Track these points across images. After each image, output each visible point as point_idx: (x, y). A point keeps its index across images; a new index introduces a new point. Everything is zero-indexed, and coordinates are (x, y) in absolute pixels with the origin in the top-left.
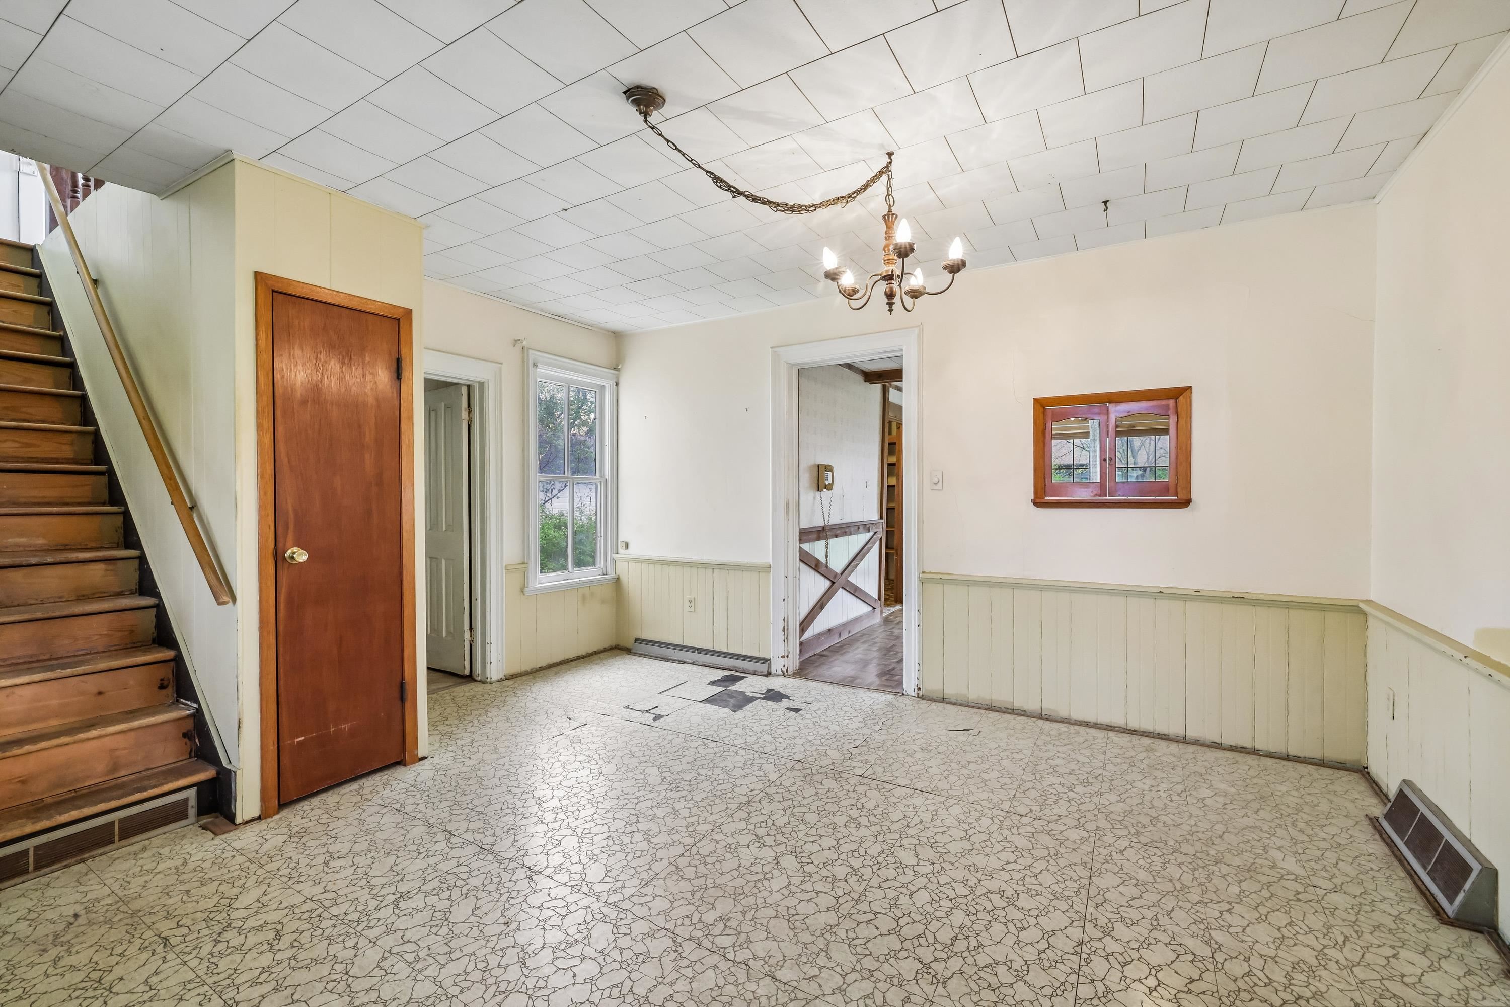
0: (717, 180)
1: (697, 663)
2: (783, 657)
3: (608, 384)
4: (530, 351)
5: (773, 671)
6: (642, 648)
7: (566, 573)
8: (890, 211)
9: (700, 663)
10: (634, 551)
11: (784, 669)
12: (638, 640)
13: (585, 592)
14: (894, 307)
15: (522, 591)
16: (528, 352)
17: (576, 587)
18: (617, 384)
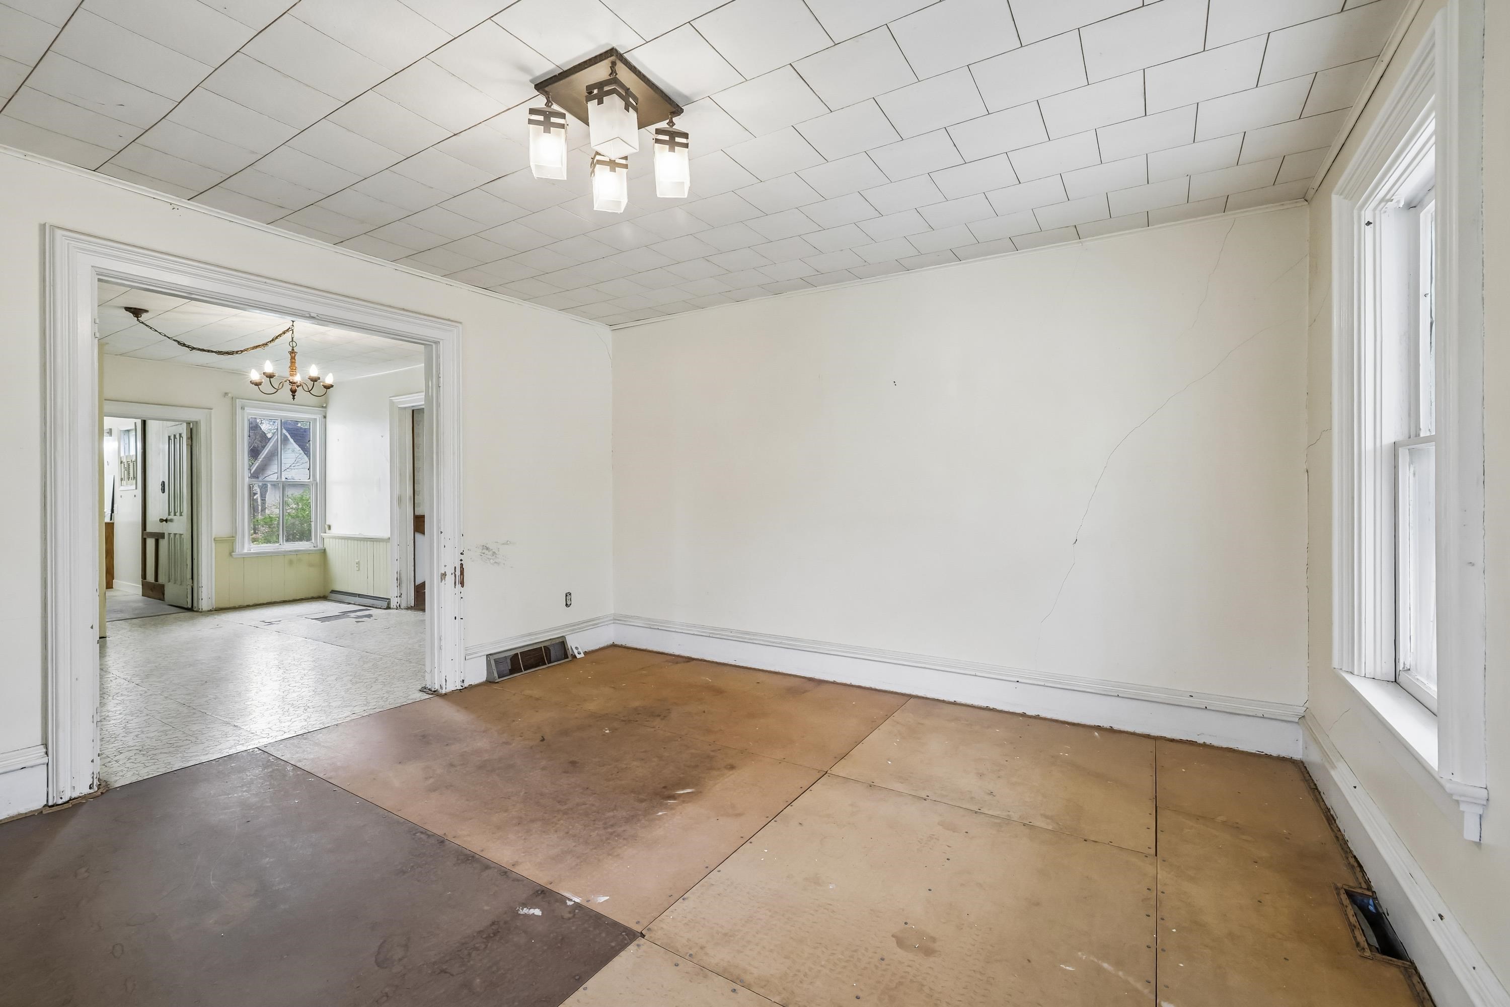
0: (179, 343)
1: (356, 604)
2: (397, 597)
3: (318, 417)
4: (238, 400)
5: (392, 606)
6: (334, 596)
7: (277, 545)
8: (293, 350)
9: (357, 603)
10: (335, 531)
11: (398, 605)
12: (333, 592)
13: (292, 558)
14: (295, 397)
15: (230, 555)
16: (235, 401)
17: (286, 553)
18: (325, 417)
